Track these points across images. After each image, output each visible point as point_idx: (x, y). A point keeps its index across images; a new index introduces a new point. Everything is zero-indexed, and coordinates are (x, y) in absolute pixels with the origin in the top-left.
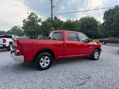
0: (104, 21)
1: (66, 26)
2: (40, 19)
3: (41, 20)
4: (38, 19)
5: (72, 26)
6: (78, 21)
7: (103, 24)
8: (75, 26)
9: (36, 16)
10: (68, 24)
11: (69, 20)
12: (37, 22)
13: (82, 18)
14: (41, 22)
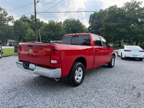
0: (90, 25)
1: (49, 28)
2: (10, 17)
3: (13, 18)
4: (7, 16)
5: (56, 29)
6: (62, 23)
7: (89, 28)
8: (60, 29)
9: (4, 12)
10: (51, 26)
11: (52, 21)
12: (7, 21)
13: (66, 19)
14: (12, 21)
